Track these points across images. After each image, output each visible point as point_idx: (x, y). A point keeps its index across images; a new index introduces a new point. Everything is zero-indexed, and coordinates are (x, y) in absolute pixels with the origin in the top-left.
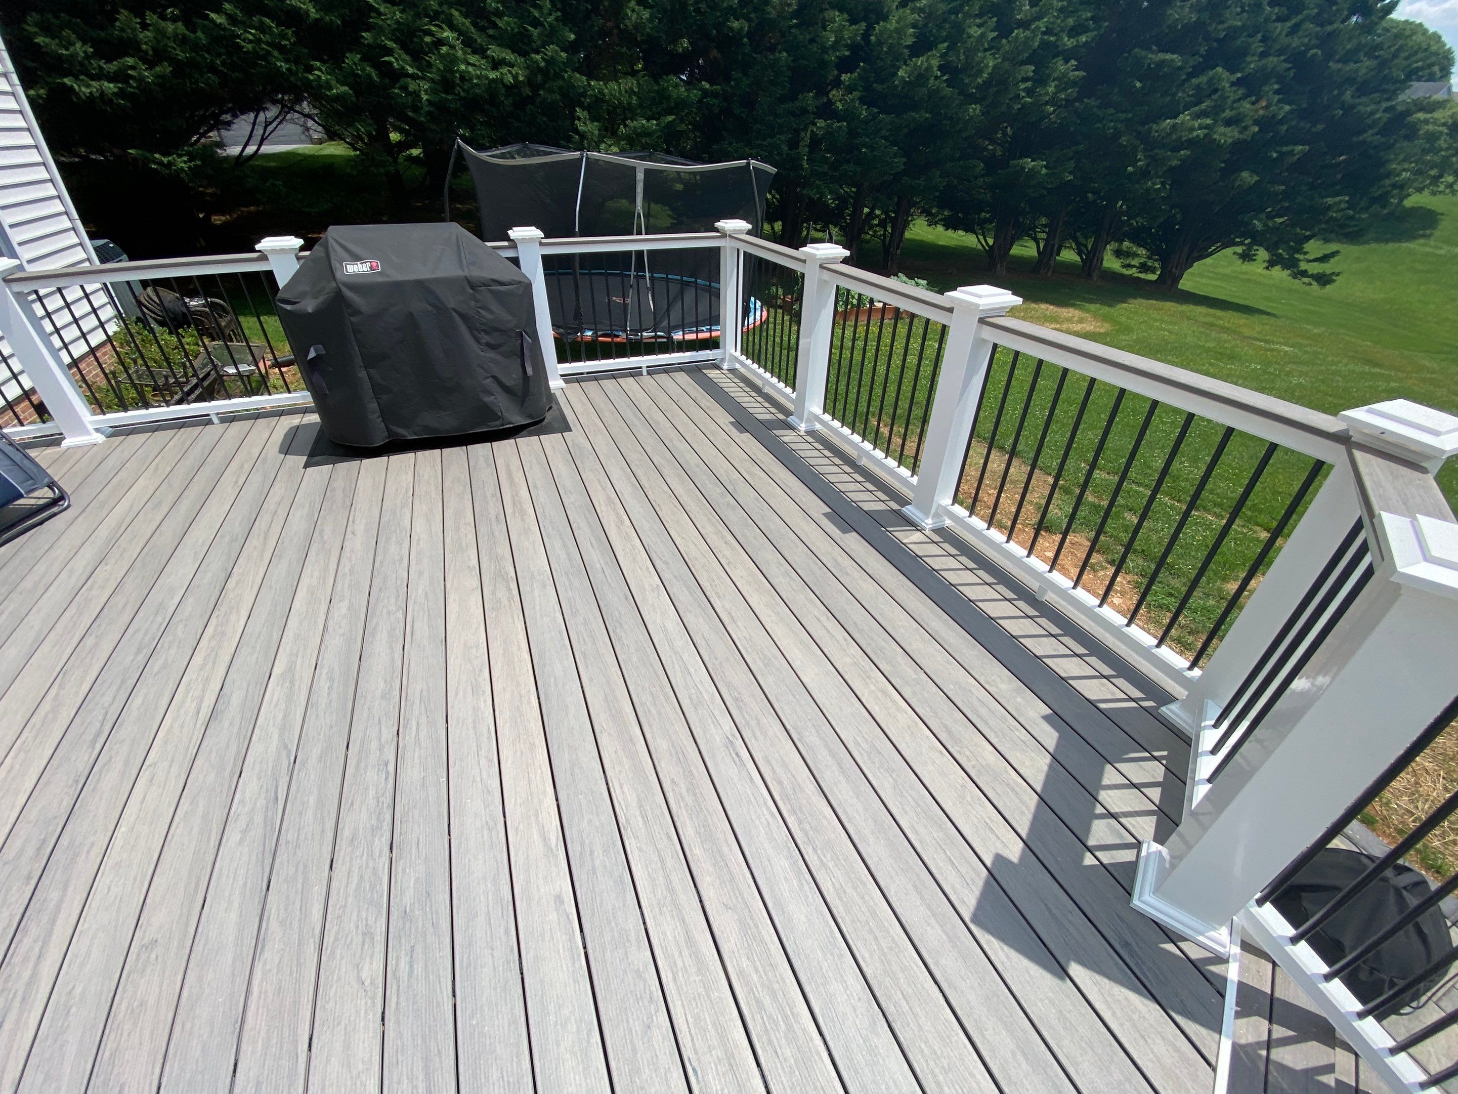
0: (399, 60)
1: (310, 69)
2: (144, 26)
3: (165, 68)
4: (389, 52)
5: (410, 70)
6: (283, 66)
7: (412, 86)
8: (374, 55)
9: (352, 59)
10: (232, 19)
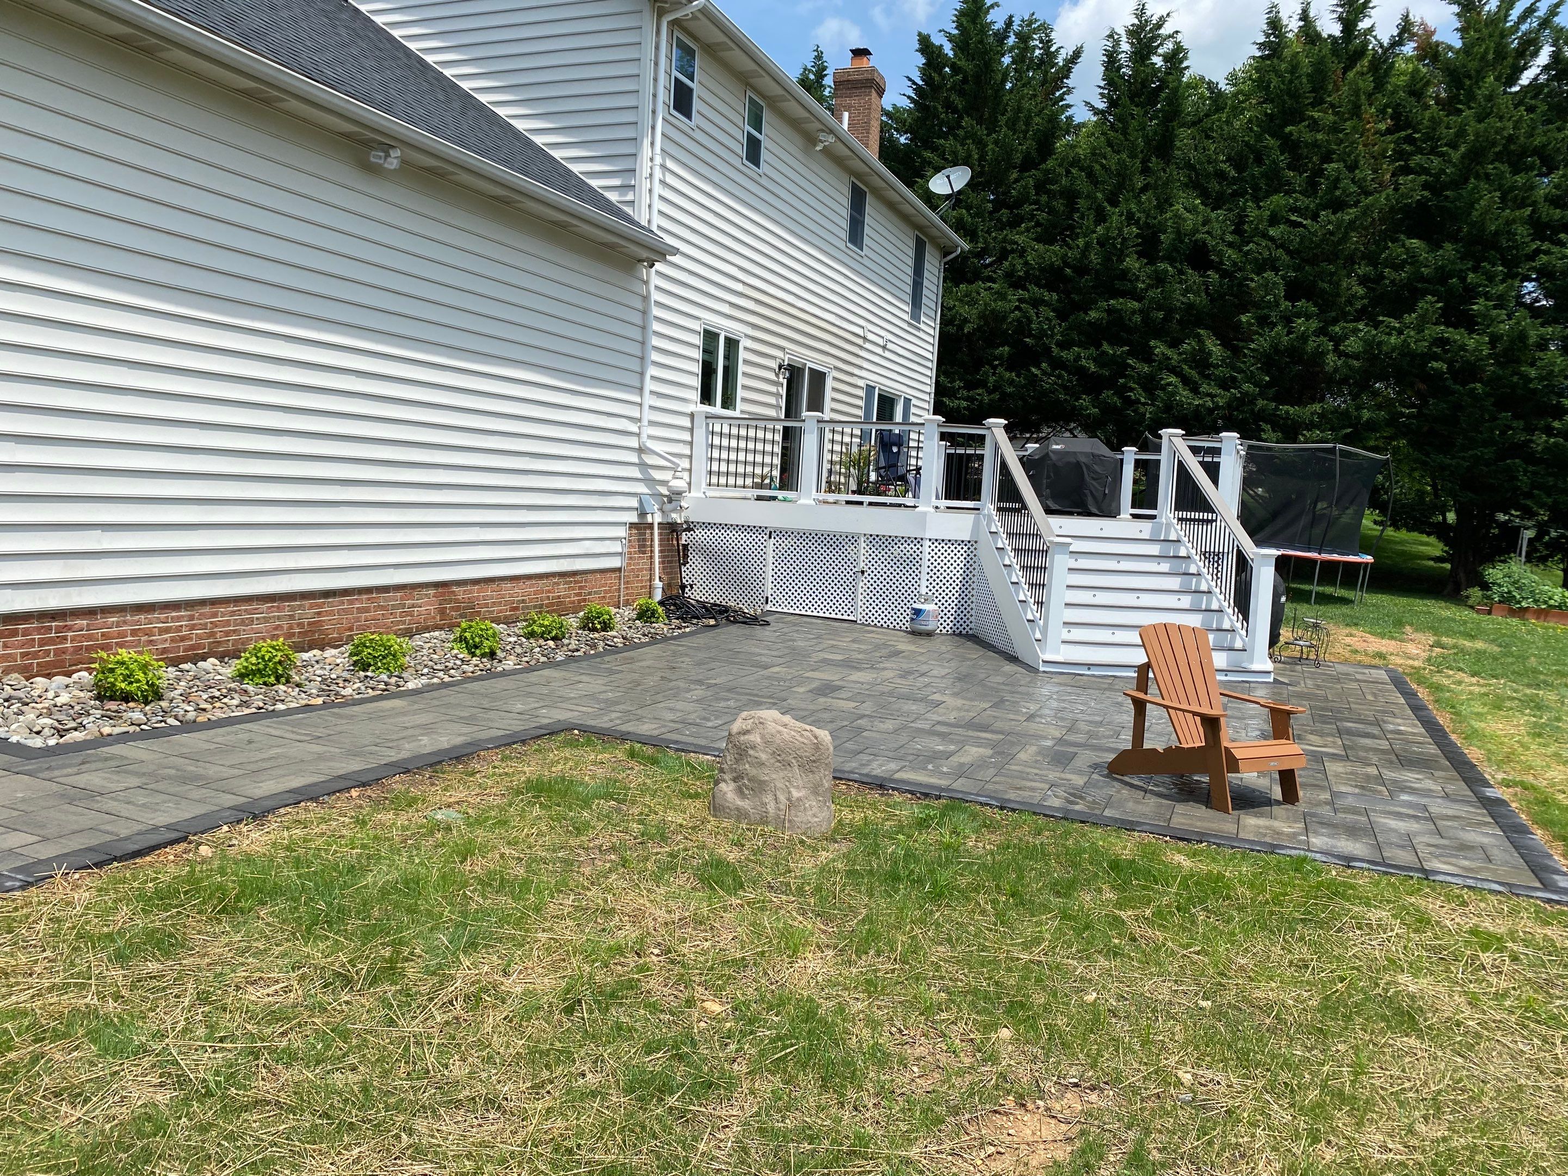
0: (1138, 394)
1: (1078, 398)
2: (994, 374)
3: (996, 396)
4: (1132, 390)
5: (1143, 400)
6: (1062, 396)
7: (1142, 410)
8: (1121, 391)
9: (1107, 394)
10: (1044, 373)
